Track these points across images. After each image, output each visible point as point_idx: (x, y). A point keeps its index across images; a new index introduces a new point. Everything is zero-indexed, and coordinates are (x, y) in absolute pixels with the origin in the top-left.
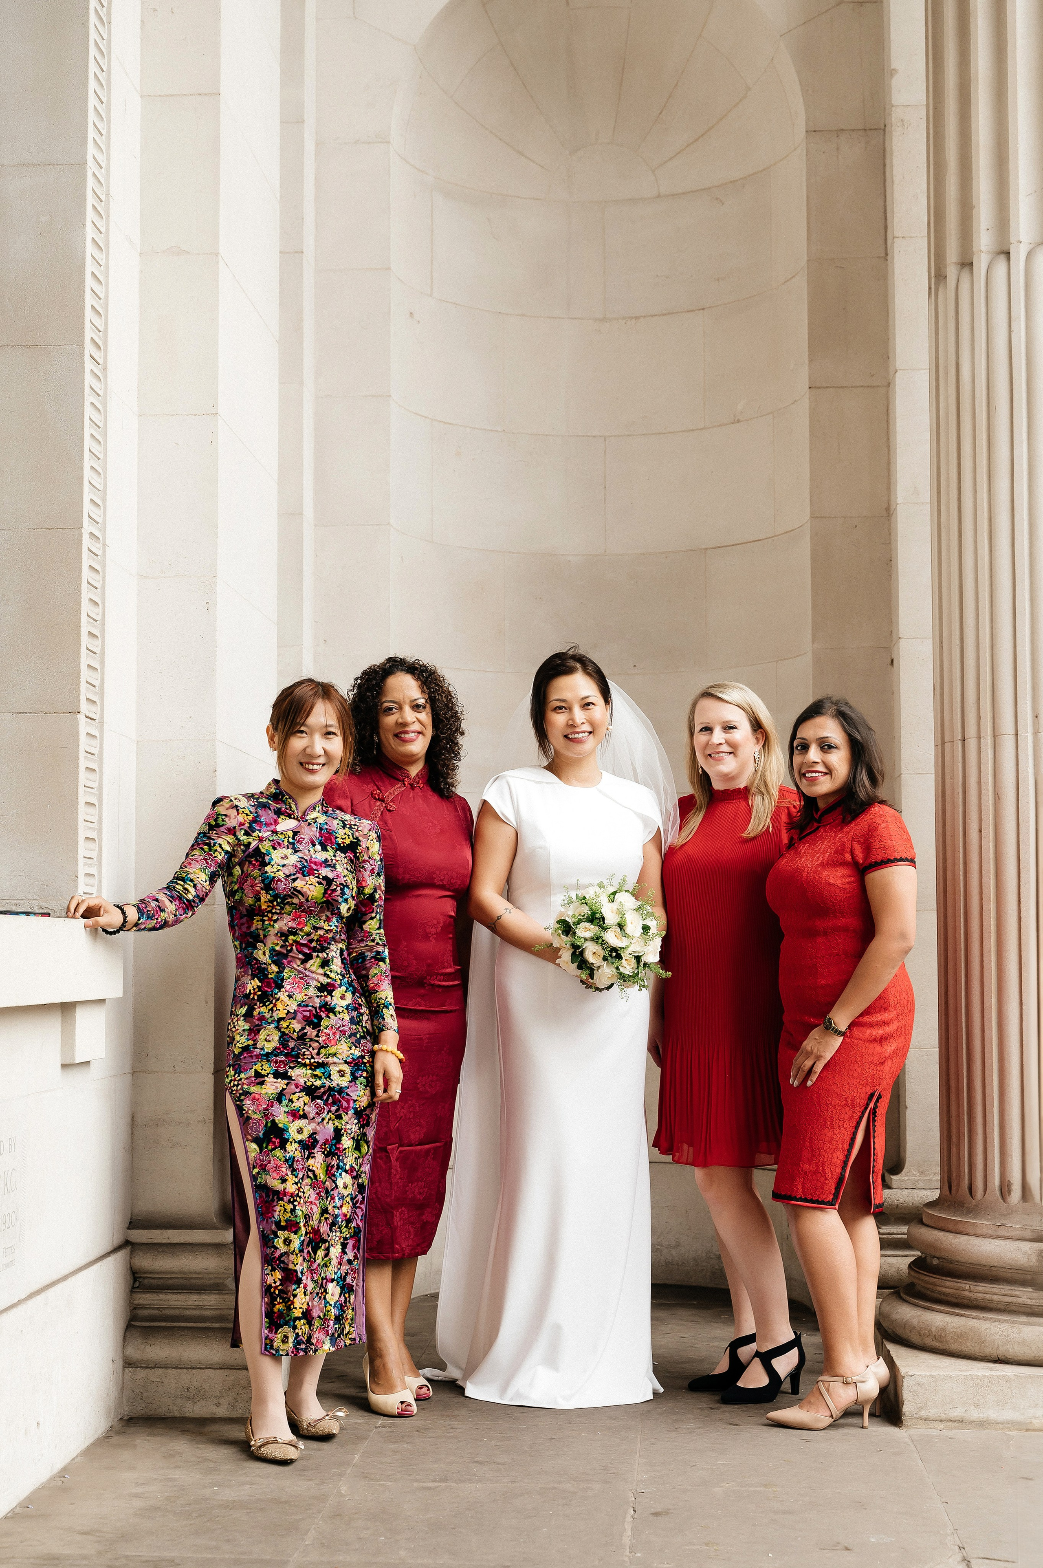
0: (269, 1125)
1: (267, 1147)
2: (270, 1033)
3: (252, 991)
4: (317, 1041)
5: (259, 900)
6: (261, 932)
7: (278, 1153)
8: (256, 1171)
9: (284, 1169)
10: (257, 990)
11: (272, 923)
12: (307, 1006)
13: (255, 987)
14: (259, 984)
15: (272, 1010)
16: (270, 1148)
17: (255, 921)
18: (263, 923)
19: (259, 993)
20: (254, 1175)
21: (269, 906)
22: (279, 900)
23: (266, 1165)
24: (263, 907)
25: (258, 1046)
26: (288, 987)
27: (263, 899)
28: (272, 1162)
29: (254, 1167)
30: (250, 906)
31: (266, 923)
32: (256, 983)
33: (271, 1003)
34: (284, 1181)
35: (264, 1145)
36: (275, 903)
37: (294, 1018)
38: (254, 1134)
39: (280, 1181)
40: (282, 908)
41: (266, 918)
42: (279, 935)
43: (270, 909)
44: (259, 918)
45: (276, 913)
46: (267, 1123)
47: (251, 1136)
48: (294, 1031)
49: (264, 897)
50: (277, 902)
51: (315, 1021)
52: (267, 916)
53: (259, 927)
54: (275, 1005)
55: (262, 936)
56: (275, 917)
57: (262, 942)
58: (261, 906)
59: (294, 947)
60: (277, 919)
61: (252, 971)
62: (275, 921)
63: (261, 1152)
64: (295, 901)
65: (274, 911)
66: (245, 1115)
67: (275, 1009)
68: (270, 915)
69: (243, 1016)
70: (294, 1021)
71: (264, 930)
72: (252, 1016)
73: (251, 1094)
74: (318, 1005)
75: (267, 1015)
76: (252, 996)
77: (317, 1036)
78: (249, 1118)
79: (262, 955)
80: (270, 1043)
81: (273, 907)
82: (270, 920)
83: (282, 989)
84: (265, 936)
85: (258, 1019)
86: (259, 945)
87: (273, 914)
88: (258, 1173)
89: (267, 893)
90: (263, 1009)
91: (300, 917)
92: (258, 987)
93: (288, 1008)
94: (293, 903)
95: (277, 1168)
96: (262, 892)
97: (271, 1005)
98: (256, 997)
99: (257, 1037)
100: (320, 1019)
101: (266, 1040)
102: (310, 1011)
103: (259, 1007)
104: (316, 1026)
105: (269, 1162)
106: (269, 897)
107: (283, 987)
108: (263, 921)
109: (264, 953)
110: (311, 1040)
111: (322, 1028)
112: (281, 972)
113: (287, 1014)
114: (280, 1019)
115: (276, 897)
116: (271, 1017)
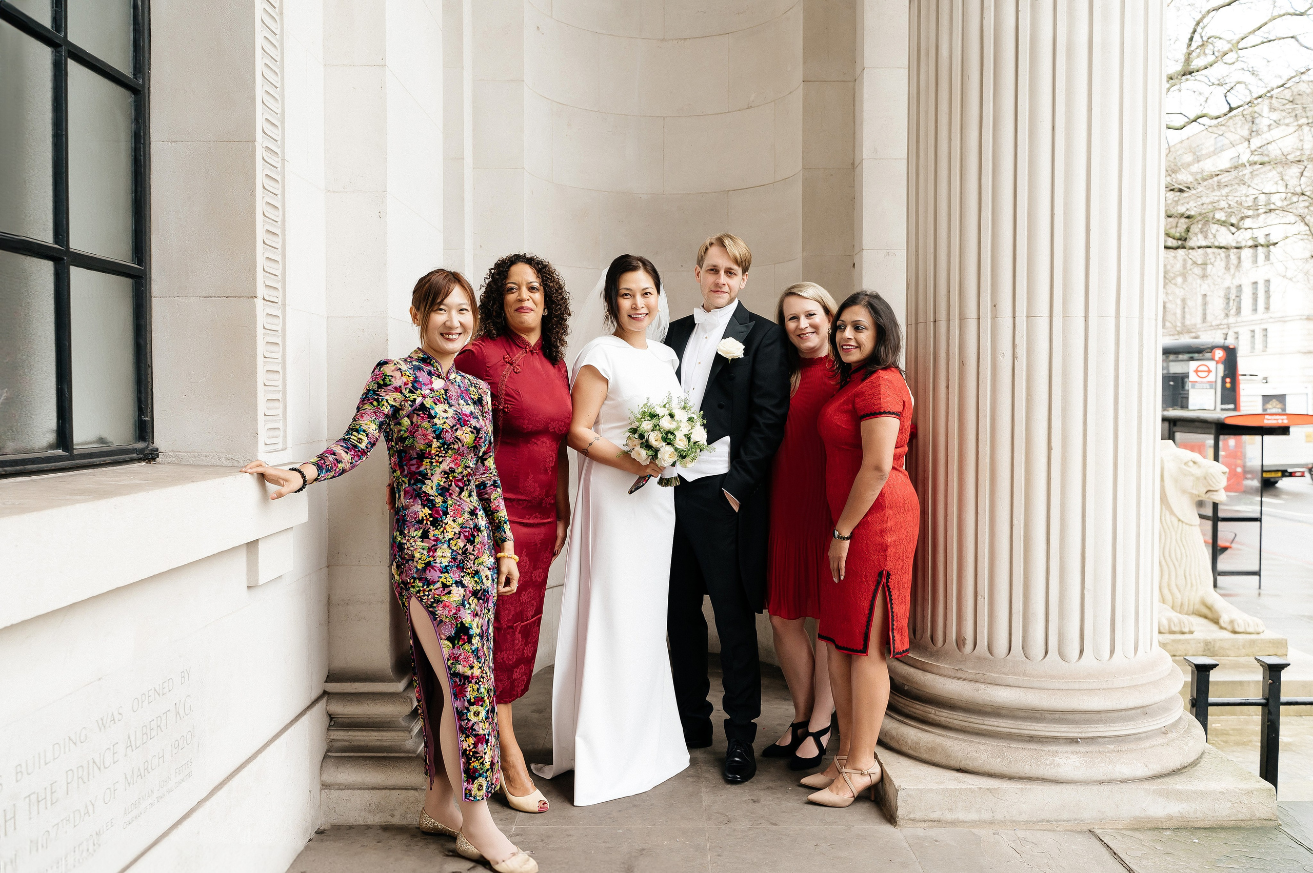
0: (459, 625)
1: (458, 643)
2: (443, 551)
3: (425, 518)
4: (473, 554)
5: (431, 446)
6: (429, 472)
7: (467, 647)
8: (451, 661)
9: (471, 659)
10: (428, 517)
11: (438, 464)
12: (466, 528)
13: (427, 514)
14: (430, 512)
15: (443, 532)
16: (460, 643)
17: (424, 463)
18: (432, 465)
19: (431, 519)
20: (448, 666)
21: (437, 451)
22: (446, 447)
23: (458, 657)
24: (433, 452)
25: (437, 561)
26: (452, 513)
27: (434, 446)
28: (463, 654)
29: (448, 660)
30: (421, 450)
31: (434, 464)
32: (427, 511)
33: (442, 526)
34: (472, 667)
35: (456, 642)
36: (442, 449)
37: (459, 538)
38: (447, 634)
39: (469, 668)
40: (446, 453)
41: (433, 461)
42: (443, 473)
43: (438, 453)
44: (428, 460)
45: (441, 456)
46: (457, 624)
47: (445, 636)
48: (460, 548)
49: (435, 444)
50: (444, 448)
51: (472, 539)
52: (435, 459)
53: (428, 467)
54: (445, 528)
55: (429, 475)
56: (441, 459)
57: (430, 479)
58: (431, 451)
59: (453, 483)
60: (442, 461)
61: (422, 502)
62: (441, 463)
63: (454, 647)
64: (456, 447)
65: (440, 455)
66: (438, 619)
67: (445, 531)
68: (437, 458)
69: (419, 538)
70: (459, 541)
71: (432, 470)
72: (428, 537)
73: (442, 602)
74: (472, 526)
75: (441, 537)
76: (425, 522)
77: (473, 550)
78: (441, 621)
79: (430, 488)
80: (445, 559)
81: (440, 452)
82: (437, 462)
83: (448, 516)
84: (432, 475)
85: (434, 540)
86: (427, 481)
87: (439, 457)
88: (452, 664)
89: (437, 441)
90: (437, 532)
91: (457, 459)
92: (429, 514)
93: (454, 530)
94: (454, 449)
95: (466, 659)
96: (434, 440)
97: (442, 529)
98: (429, 523)
99: (435, 554)
100: (474, 537)
101: (442, 556)
102: (469, 531)
103: (433, 531)
104: (472, 542)
105: (460, 654)
106: (439, 444)
107: (448, 514)
108: (432, 463)
109: (432, 487)
110: (470, 554)
111: (475, 544)
112: (445, 502)
113: (454, 535)
114: (450, 539)
115: (443, 444)
116: (443, 538)
